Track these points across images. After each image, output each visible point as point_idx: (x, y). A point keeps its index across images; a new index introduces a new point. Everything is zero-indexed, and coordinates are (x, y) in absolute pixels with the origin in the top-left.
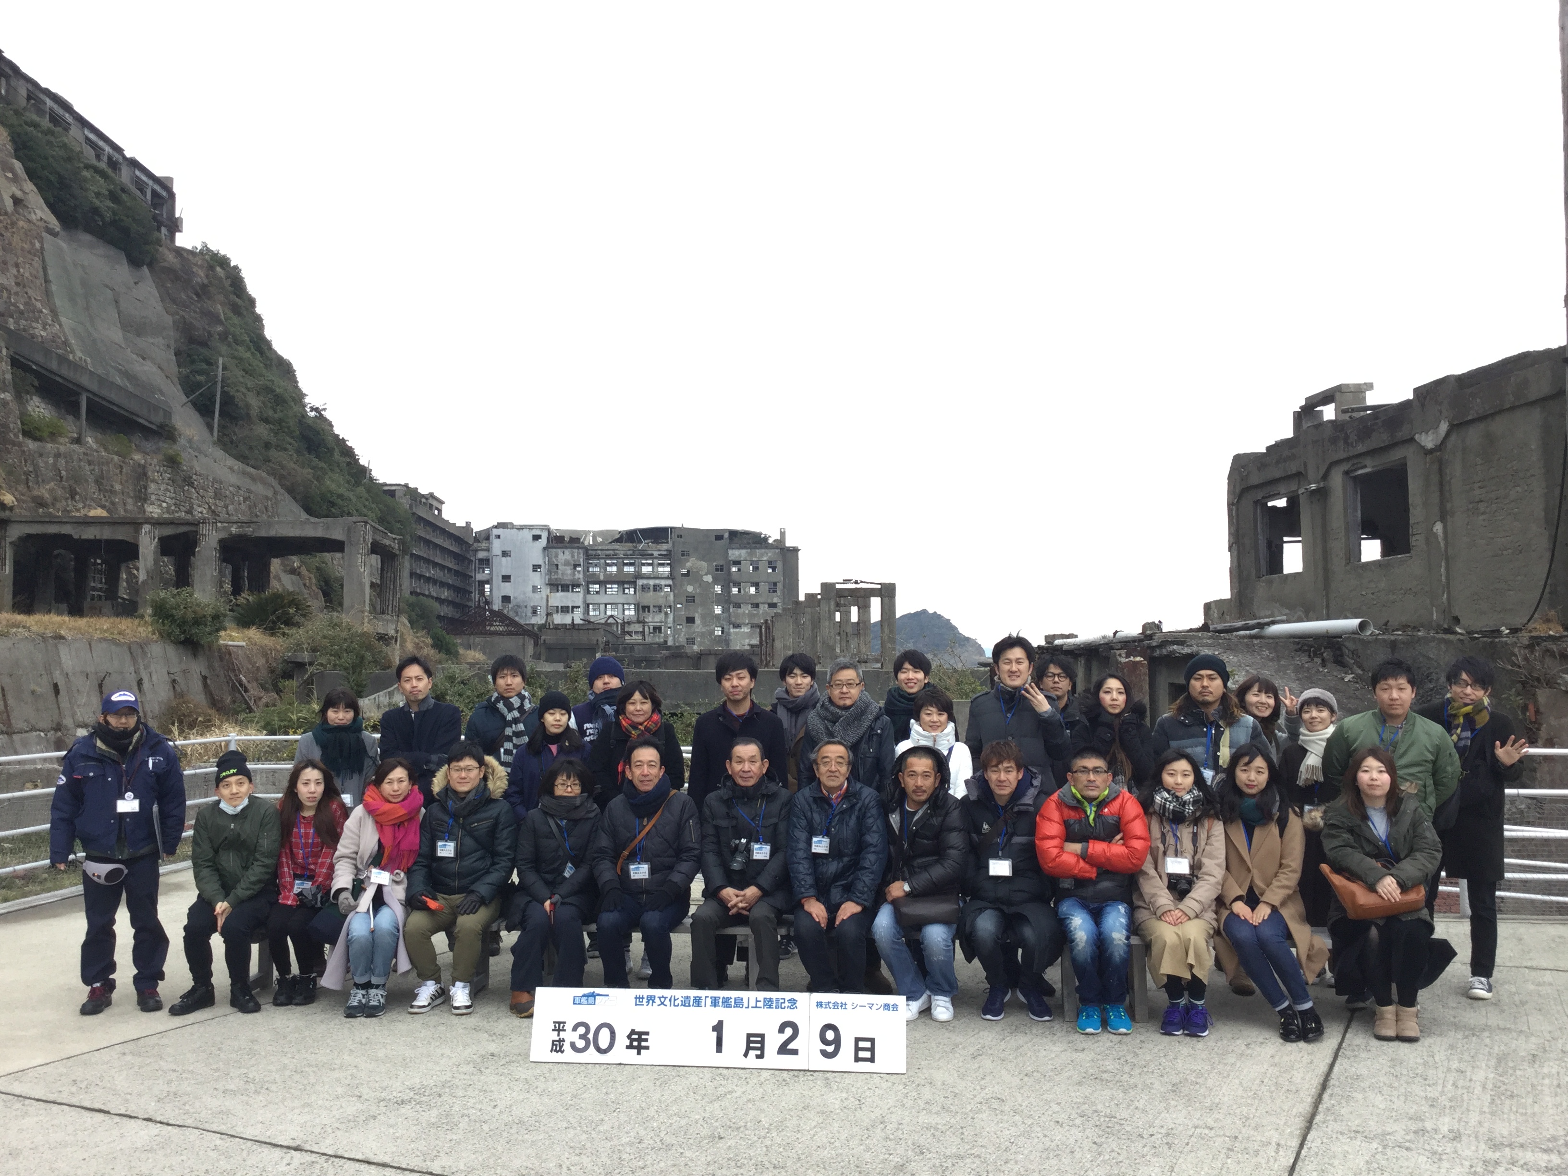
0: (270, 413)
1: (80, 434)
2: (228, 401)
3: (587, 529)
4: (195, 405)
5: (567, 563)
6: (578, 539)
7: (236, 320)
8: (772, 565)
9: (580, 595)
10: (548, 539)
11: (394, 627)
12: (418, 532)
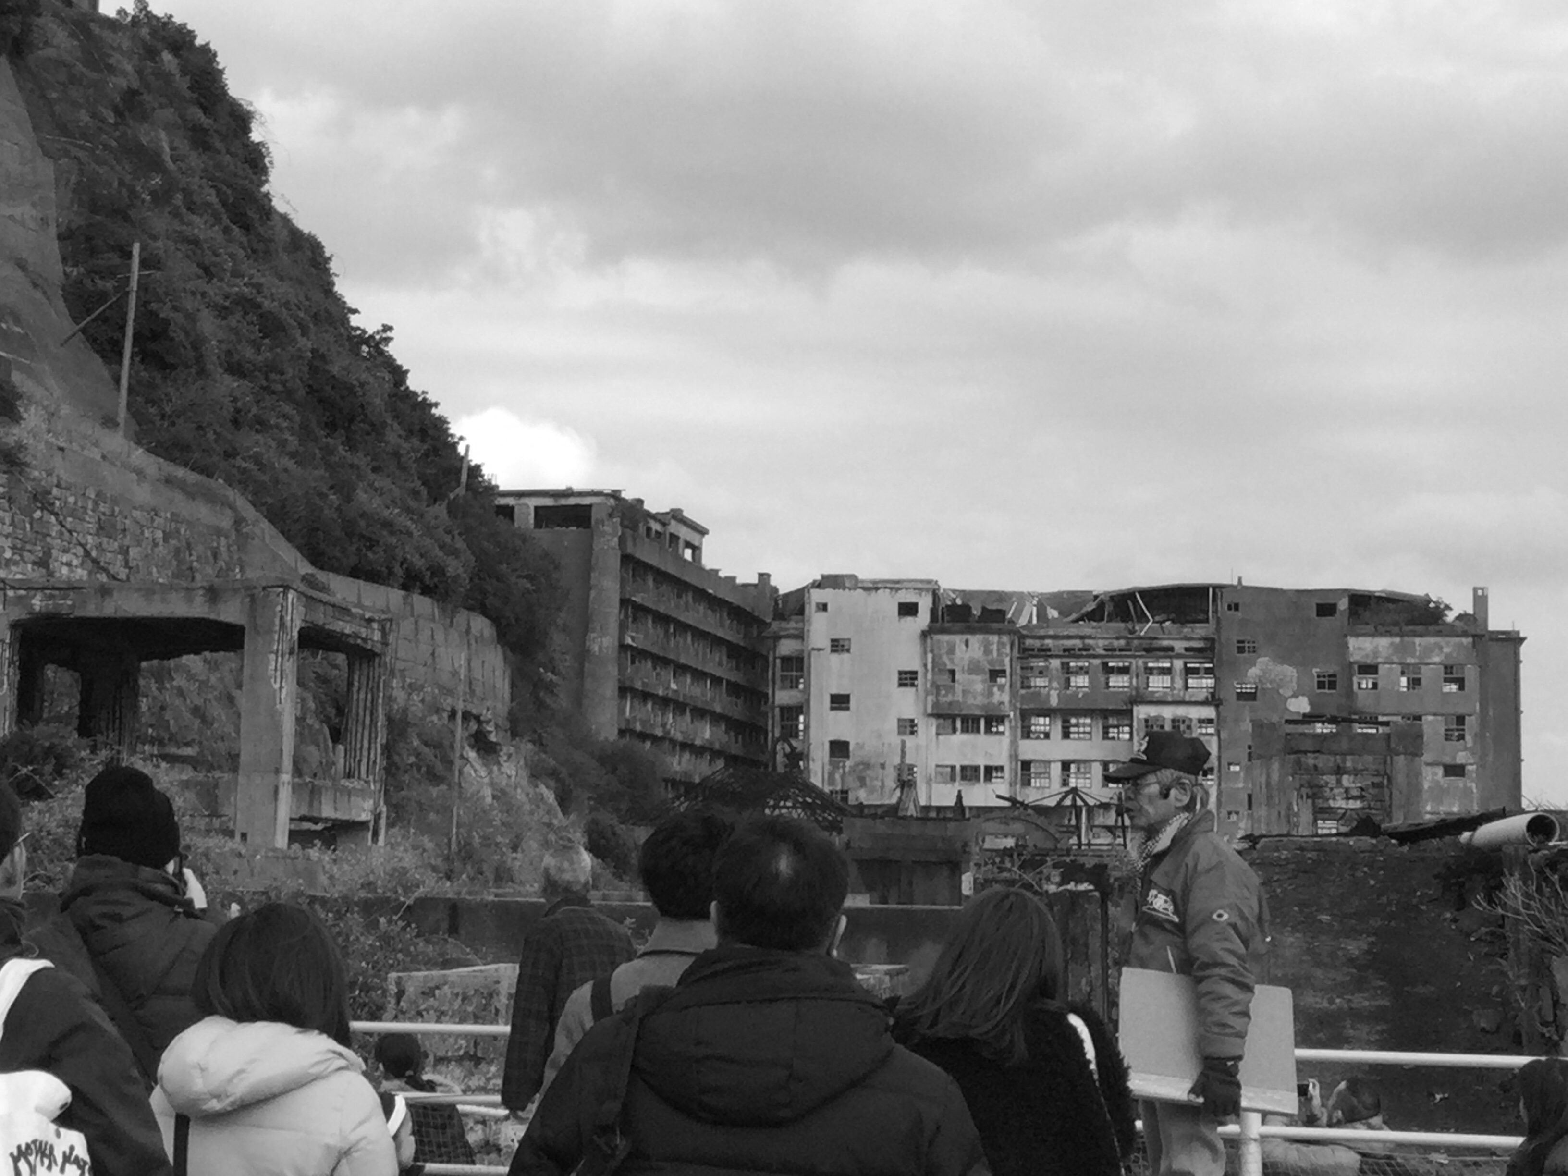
2: (157, 331)
3: (1025, 589)
5: (974, 668)
6: (1001, 613)
7: (195, 160)
8: (1452, 674)
9: (1006, 740)
10: (933, 612)
11: (369, 804)
12: (637, 599)
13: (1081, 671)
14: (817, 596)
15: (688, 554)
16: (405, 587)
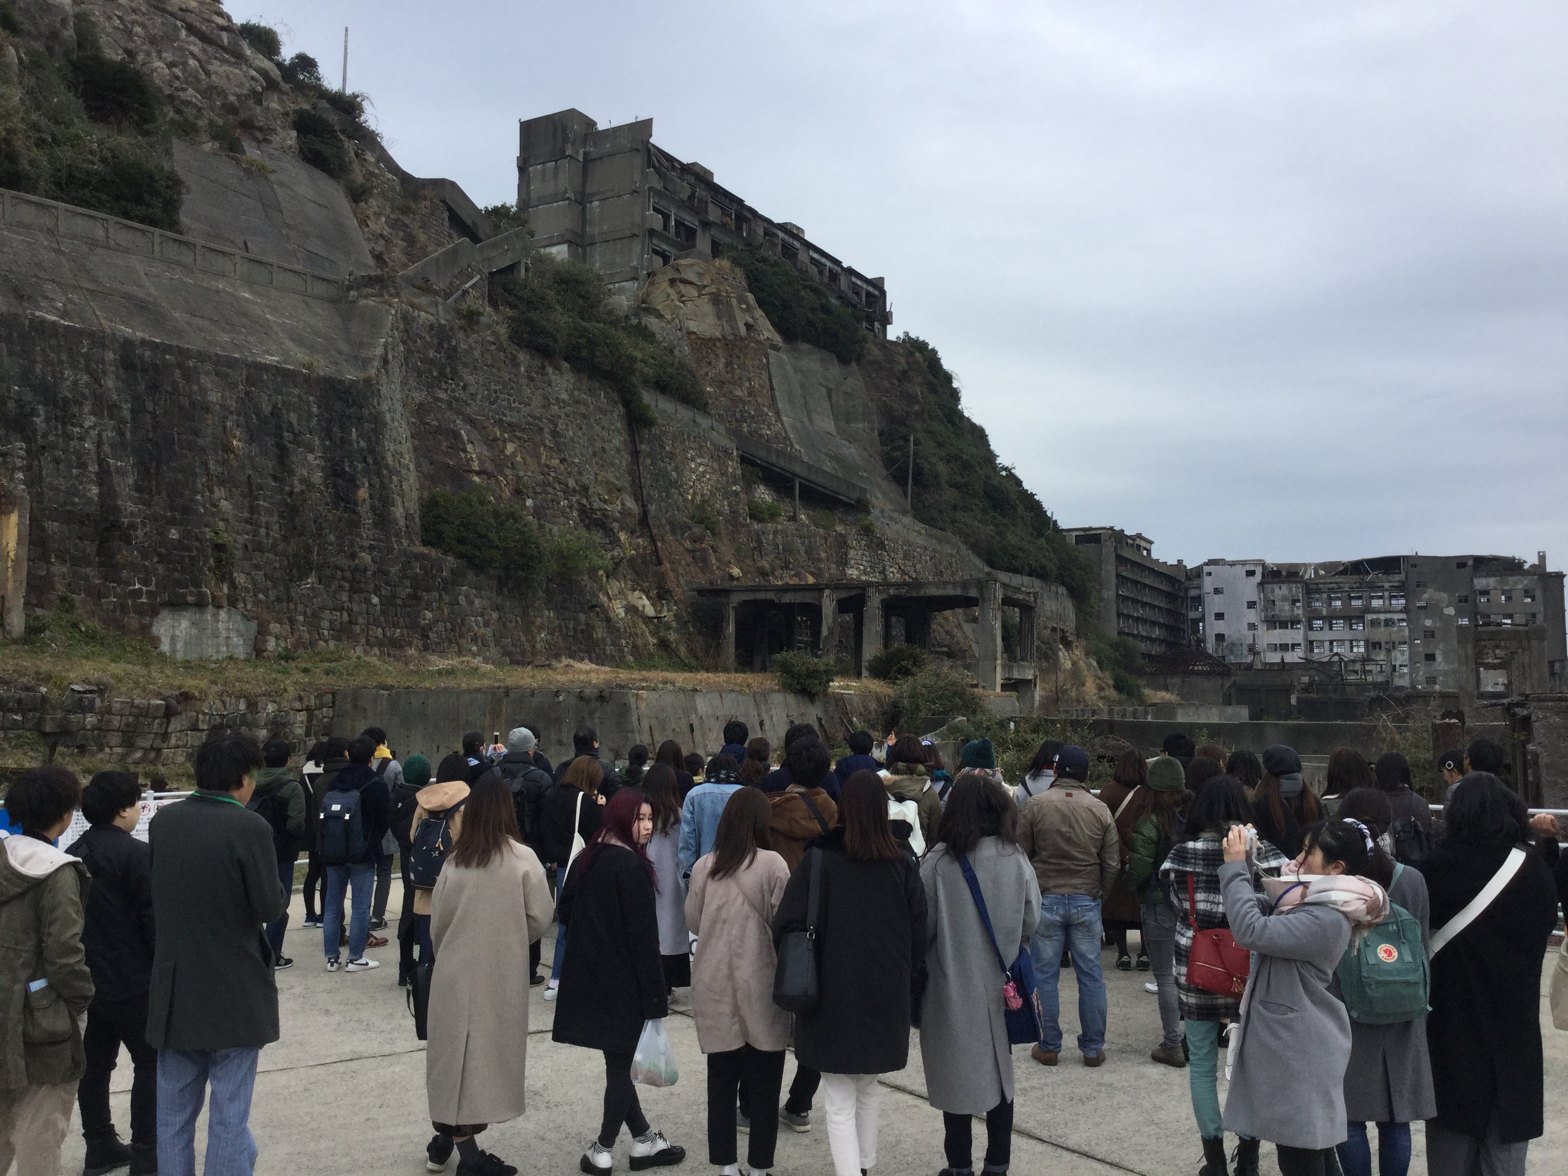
0: (959, 479)
1: (795, 513)
2: (918, 472)
3: (1307, 562)
4: (894, 477)
5: (1284, 599)
6: (1297, 573)
7: (931, 398)
8: (1529, 594)
9: (1302, 632)
10: (1263, 574)
11: (1032, 672)
12: (1124, 574)
13: (1337, 598)
14: (1206, 569)
15: (1145, 553)
16: (1030, 575)
